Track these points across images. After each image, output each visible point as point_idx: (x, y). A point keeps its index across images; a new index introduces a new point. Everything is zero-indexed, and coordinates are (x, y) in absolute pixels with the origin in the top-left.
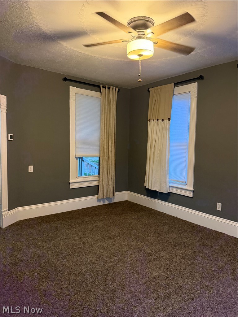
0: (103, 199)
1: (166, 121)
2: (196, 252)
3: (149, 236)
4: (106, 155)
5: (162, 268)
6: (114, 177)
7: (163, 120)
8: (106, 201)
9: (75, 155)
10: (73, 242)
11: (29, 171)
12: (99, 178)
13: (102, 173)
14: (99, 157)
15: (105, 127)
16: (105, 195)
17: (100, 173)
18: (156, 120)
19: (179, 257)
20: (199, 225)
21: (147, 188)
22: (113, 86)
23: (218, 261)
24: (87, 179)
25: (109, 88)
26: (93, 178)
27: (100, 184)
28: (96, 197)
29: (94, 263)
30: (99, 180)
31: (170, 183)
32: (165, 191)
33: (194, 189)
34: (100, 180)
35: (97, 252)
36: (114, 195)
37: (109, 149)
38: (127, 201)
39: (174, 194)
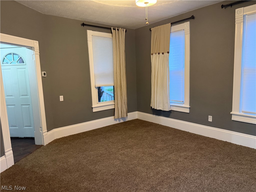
0: (119, 118)
1: (166, 54)
2: (195, 153)
3: (158, 144)
4: (119, 84)
5: (171, 166)
6: (126, 101)
7: (163, 53)
8: (121, 120)
9: (95, 86)
10: (101, 152)
11: (61, 100)
12: (114, 102)
13: (117, 99)
14: (114, 86)
15: (117, 62)
16: (120, 116)
17: (115, 99)
18: (158, 54)
19: (183, 158)
20: (195, 134)
21: (153, 108)
22: (122, 28)
23: (212, 159)
24: (106, 104)
25: (118, 30)
26: (110, 103)
27: (116, 107)
28: (113, 117)
29: (119, 166)
30: (114, 104)
31: (171, 103)
32: (167, 109)
33: (190, 107)
34: (116, 104)
35: (120, 158)
36: (127, 115)
37: (121, 79)
38: (137, 119)
39: (175, 112)
